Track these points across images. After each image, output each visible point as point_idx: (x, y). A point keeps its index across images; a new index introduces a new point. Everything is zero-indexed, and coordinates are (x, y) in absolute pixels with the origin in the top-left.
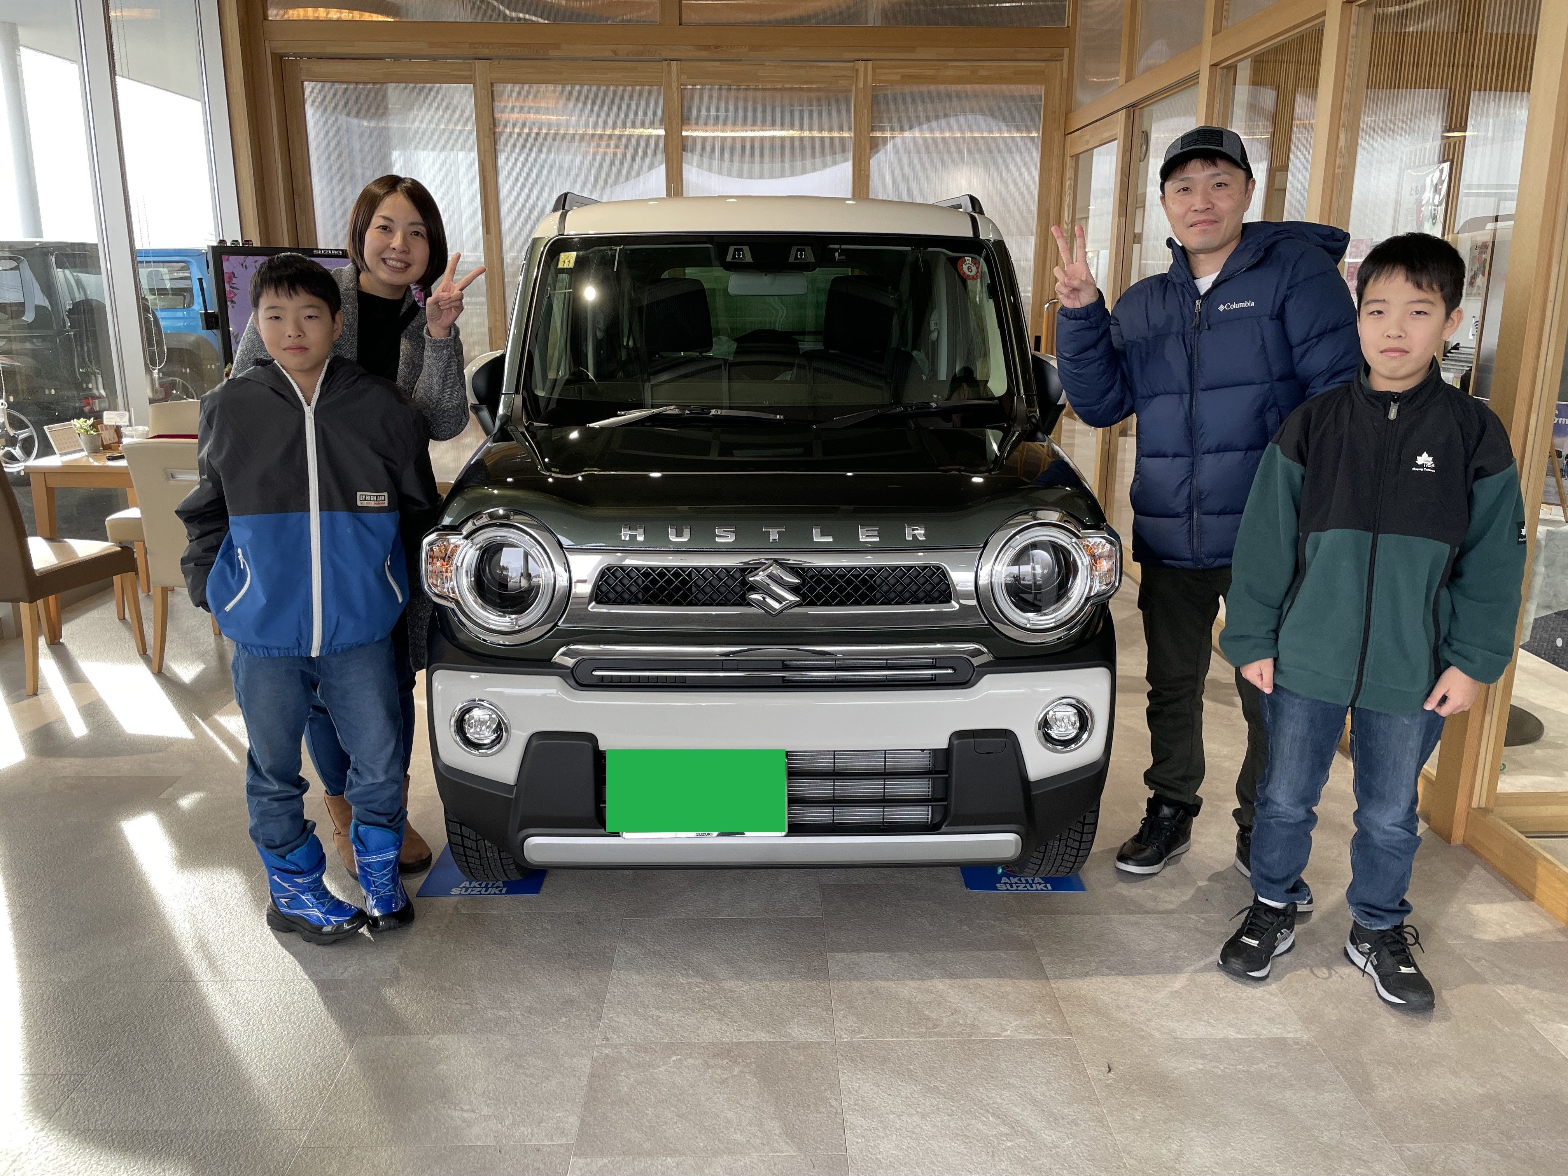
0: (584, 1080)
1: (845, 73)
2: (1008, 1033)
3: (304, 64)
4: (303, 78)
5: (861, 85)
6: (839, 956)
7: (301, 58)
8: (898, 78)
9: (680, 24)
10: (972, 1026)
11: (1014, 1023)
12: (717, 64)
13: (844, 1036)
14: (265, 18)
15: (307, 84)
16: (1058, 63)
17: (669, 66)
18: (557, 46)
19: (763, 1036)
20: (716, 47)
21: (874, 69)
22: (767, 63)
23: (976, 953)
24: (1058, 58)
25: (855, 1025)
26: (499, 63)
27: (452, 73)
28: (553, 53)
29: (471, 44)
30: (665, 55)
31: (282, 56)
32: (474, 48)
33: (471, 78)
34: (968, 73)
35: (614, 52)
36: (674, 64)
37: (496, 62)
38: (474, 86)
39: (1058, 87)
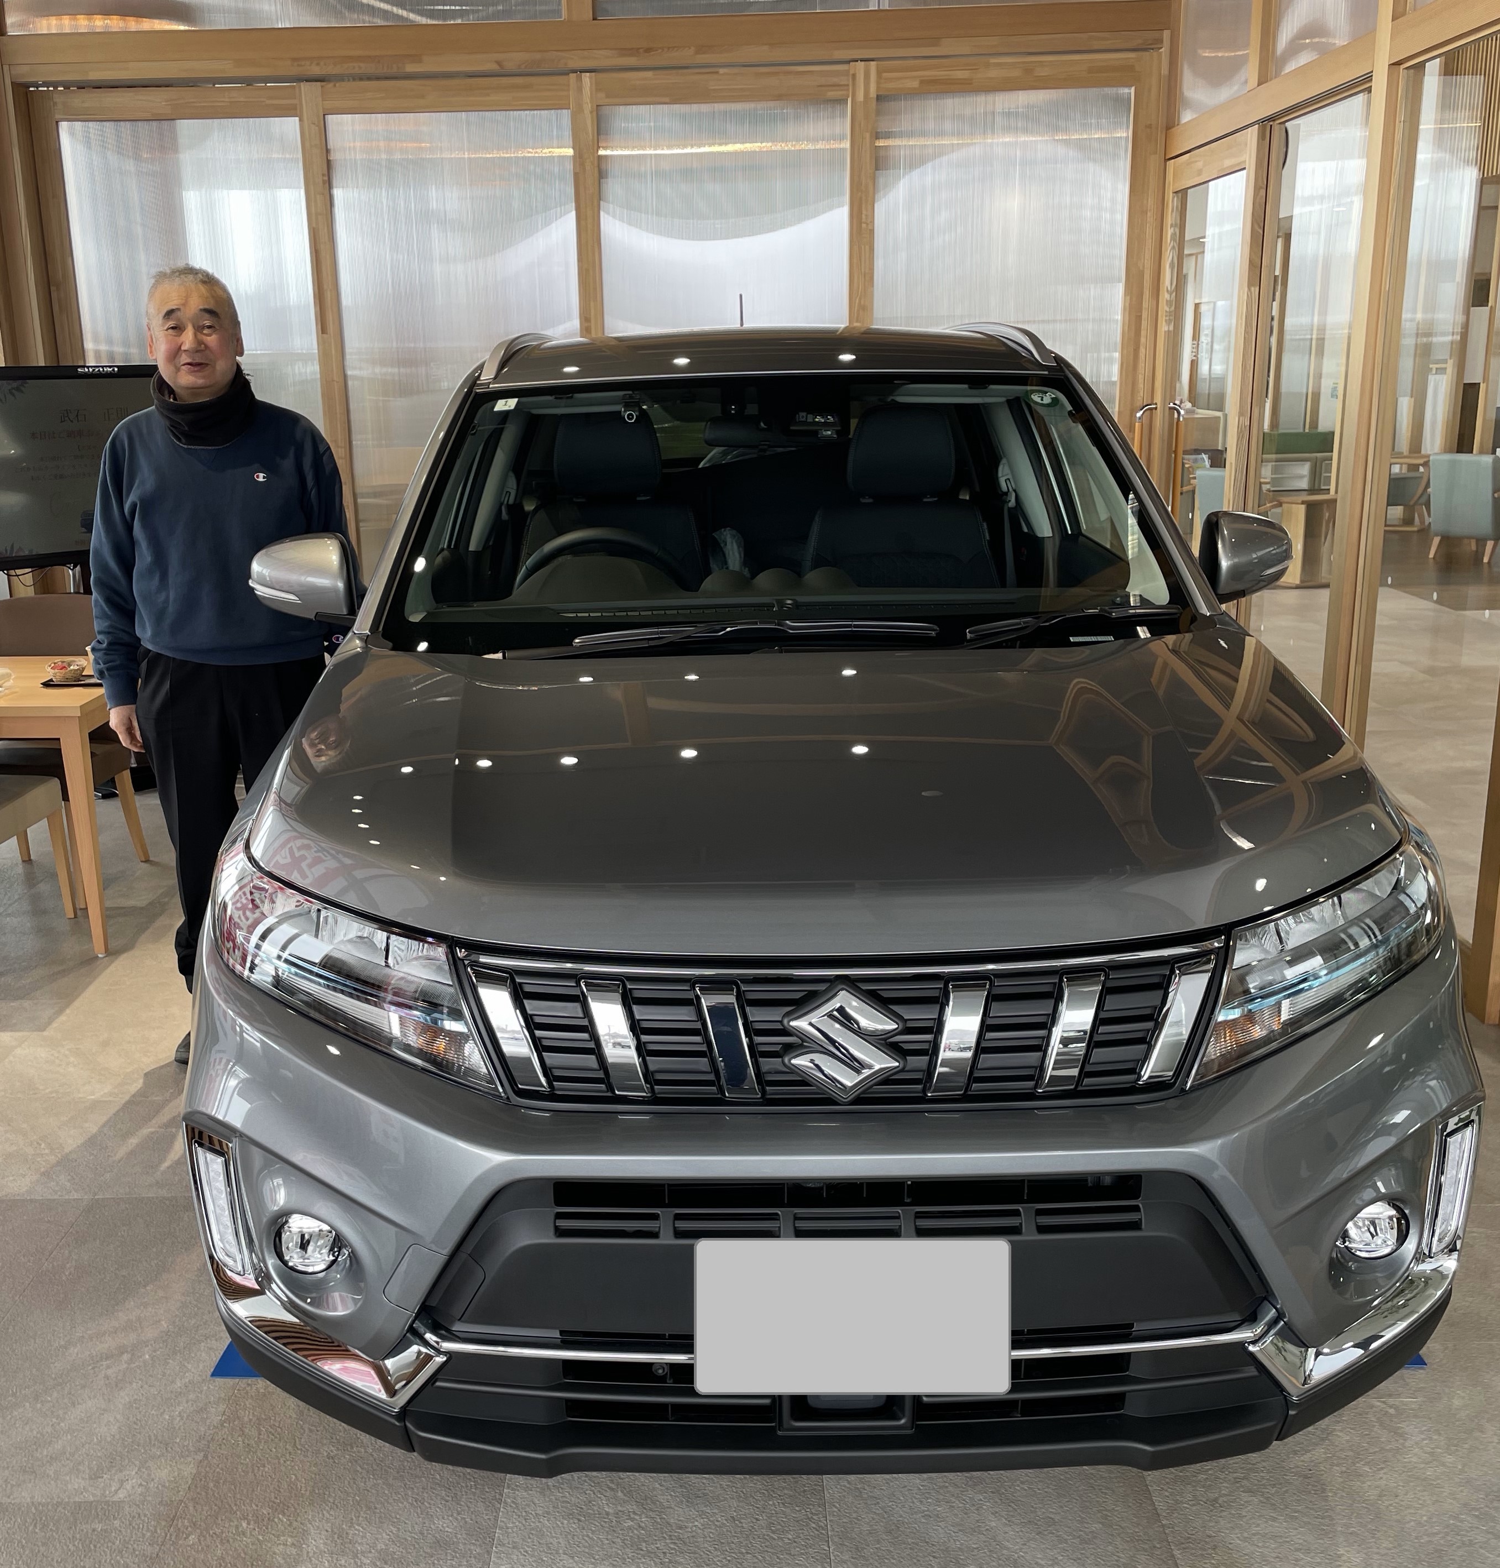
1: (835, 80)
3: (60, 97)
4: (57, 117)
5: (860, 97)
7: (55, 87)
8: (915, 84)
9: (594, 19)
12: (649, 74)
14: (3, 33)
15: (64, 126)
16: (1155, 54)
17: (580, 79)
18: (417, 59)
20: (648, 50)
21: (879, 73)
22: (722, 71)
24: (1152, 46)
26: (335, 86)
27: (269, 102)
28: (410, 68)
29: (294, 60)
30: (573, 64)
31: (27, 86)
32: (298, 65)
33: (296, 109)
34: (1016, 73)
35: (499, 63)
36: (586, 77)
37: (331, 85)
38: (300, 120)
39: (1155, 90)
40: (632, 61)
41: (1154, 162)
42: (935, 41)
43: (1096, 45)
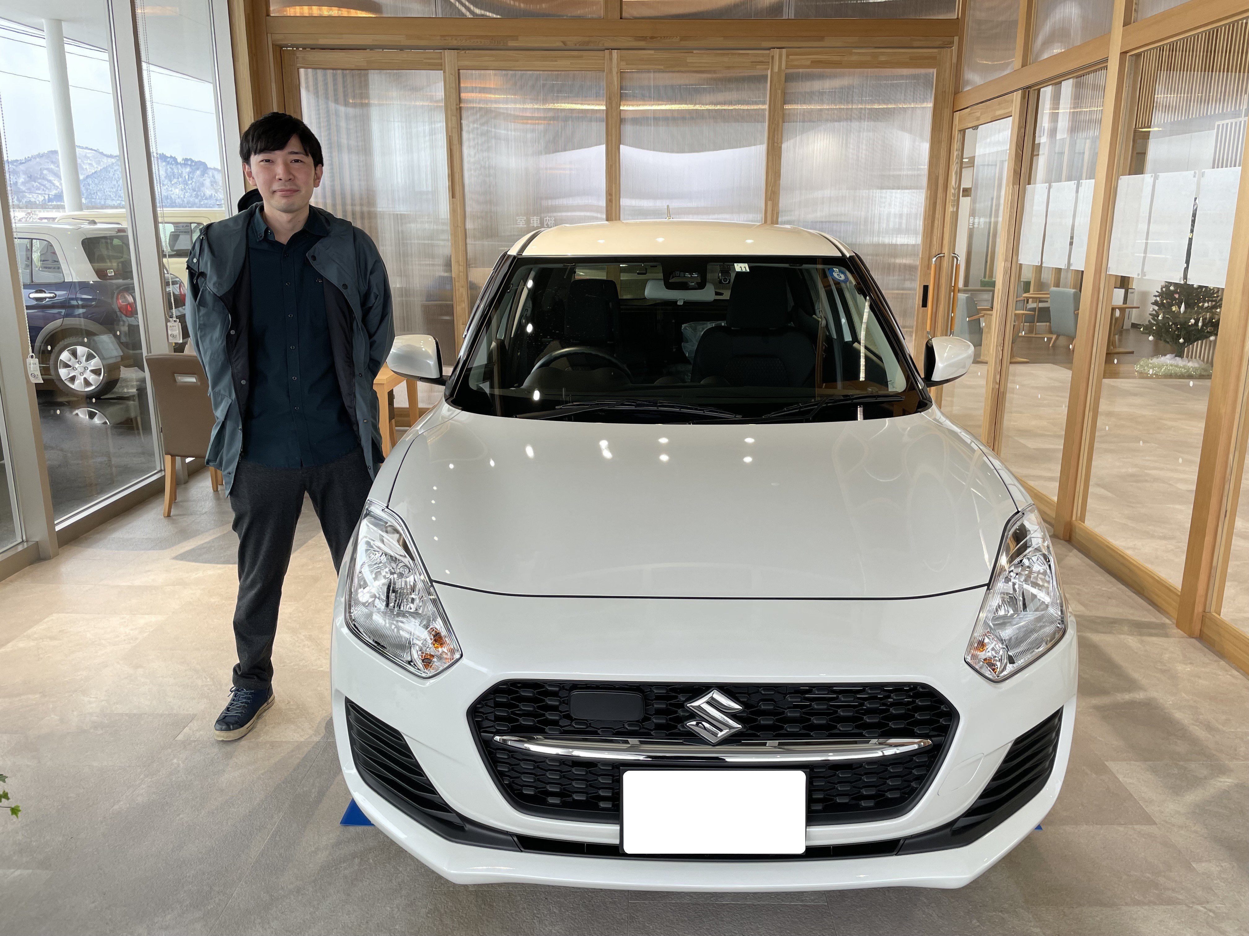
1: (762, 59)
3: (300, 54)
4: (298, 65)
5: (776, 69)
7: (297, 48)
8: (808, 63)
9: (621, 18)
12: (652, 52)
14: (268, 15)
15: (302, 71)
16: (949, 50)
17: (611, 54)
18: (515, 38)
20: (652, 38)
21: (788, 55)
22: (695, 51)
24: (947, 45)
26: (465, 52)
27: (425, 61)
28: (511, 44)
29: (441, 36)
30: (608, 45)
31: (281, 47)
32: (444, 40)
33: (442, 65)
34: (867, 58)
35: (564, 43)
36: (615, 53)
37: (463, 52)
38: (444, 72)
39: (948, 71)
40: (642, 44)
41: (947, 112)
42: (821, 39)
43: (915, 44)
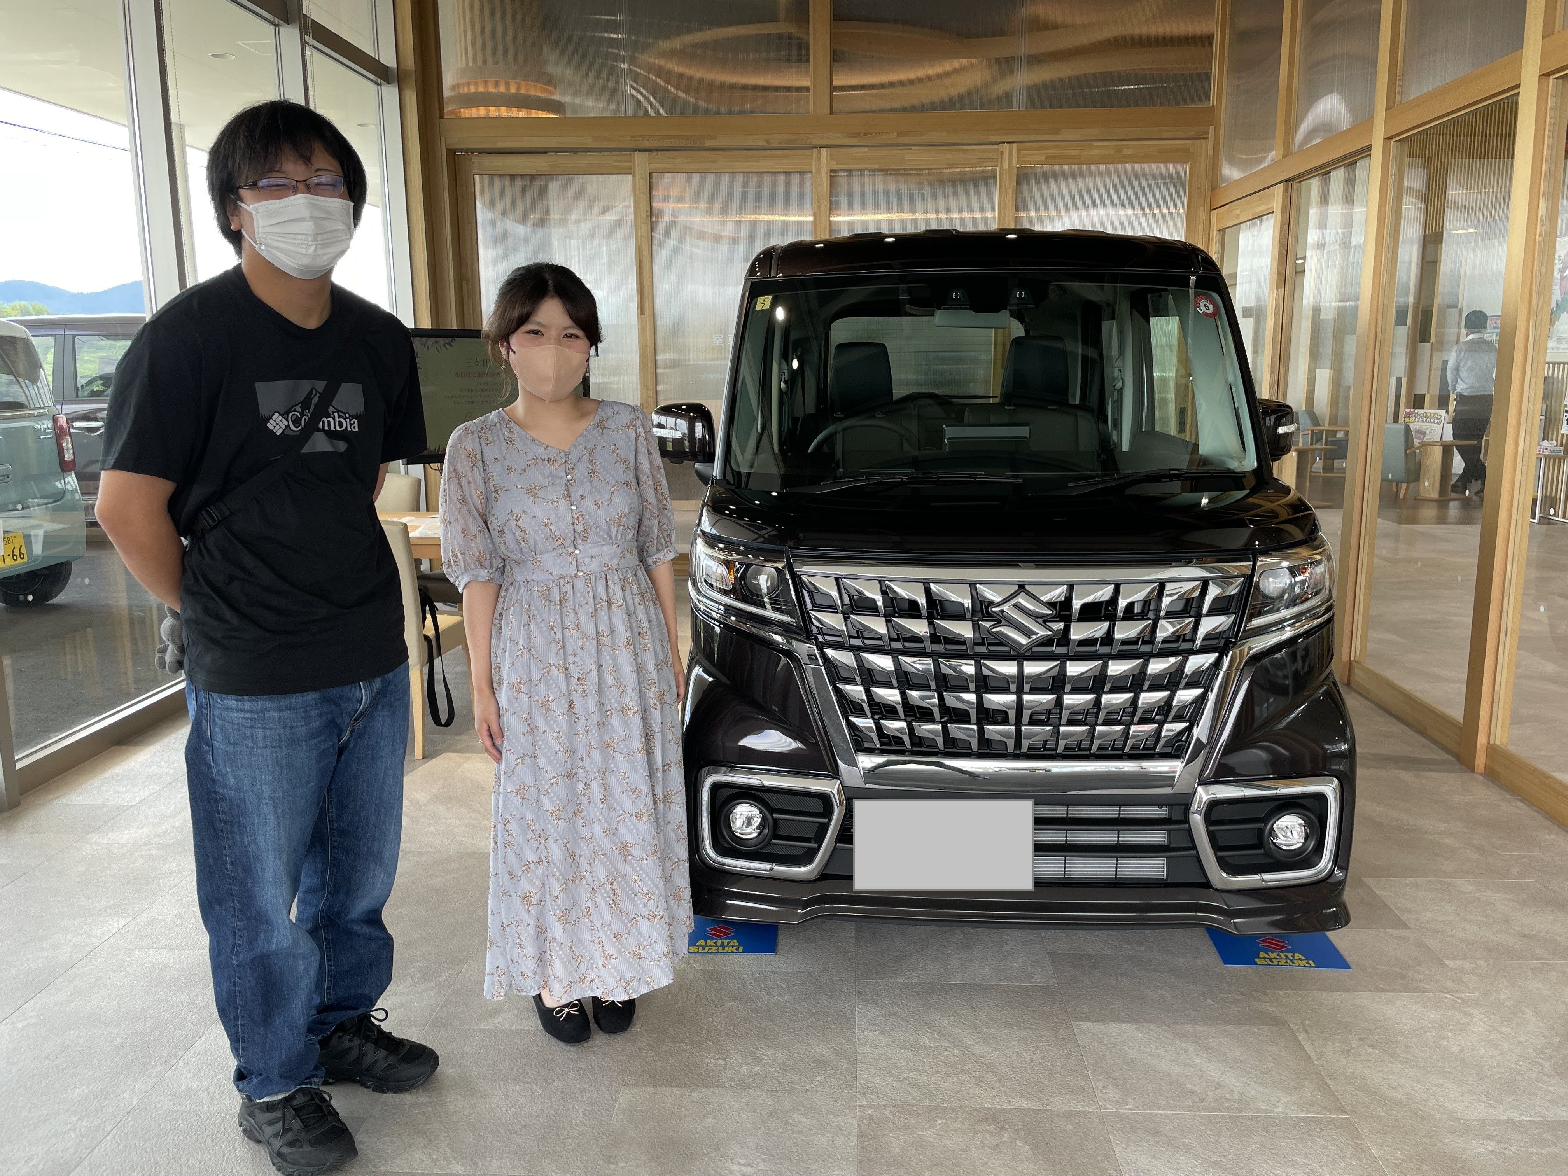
0: (854, 1141)
1: (990, 155)
2: (1280, 1109)
3: (476, 159)
4: (474, 171)
5: (1006, 166)
6: (1085, 1025)
7: (472, 153)
8: (1043, 158)
9: (831, 114)
10: (1240, 1101)
11: (1284, 1100)
12: (866, 149)
13: (1108, 1106)
14: (441, 116)
15: (478, 179)
16: (1204, 141)
17: (819, 152)
18: (713, 137)
19: (1025, 1104)
20: (865, 134)
21: (1019, 151)
22: (913, 148)
23: (1227, 1027)
24: (1203, 136)
25: (1117, 1096)
26: (658, 154)
27: (612, 164)
28: (709, 144)
29: (632, 137)
30: (816, 143)
31: (456, 151)
32: (635, 141)
33: (631, 169)
34: (1112, 152)
35: (767, 141)
36: (824, 150)
37: (655, 153)
38: (634, 176)
39: (1203, 165)
40: (855, 141)
41: (1202, 212)
42: (1057, 131)
43: (1165, 135)
